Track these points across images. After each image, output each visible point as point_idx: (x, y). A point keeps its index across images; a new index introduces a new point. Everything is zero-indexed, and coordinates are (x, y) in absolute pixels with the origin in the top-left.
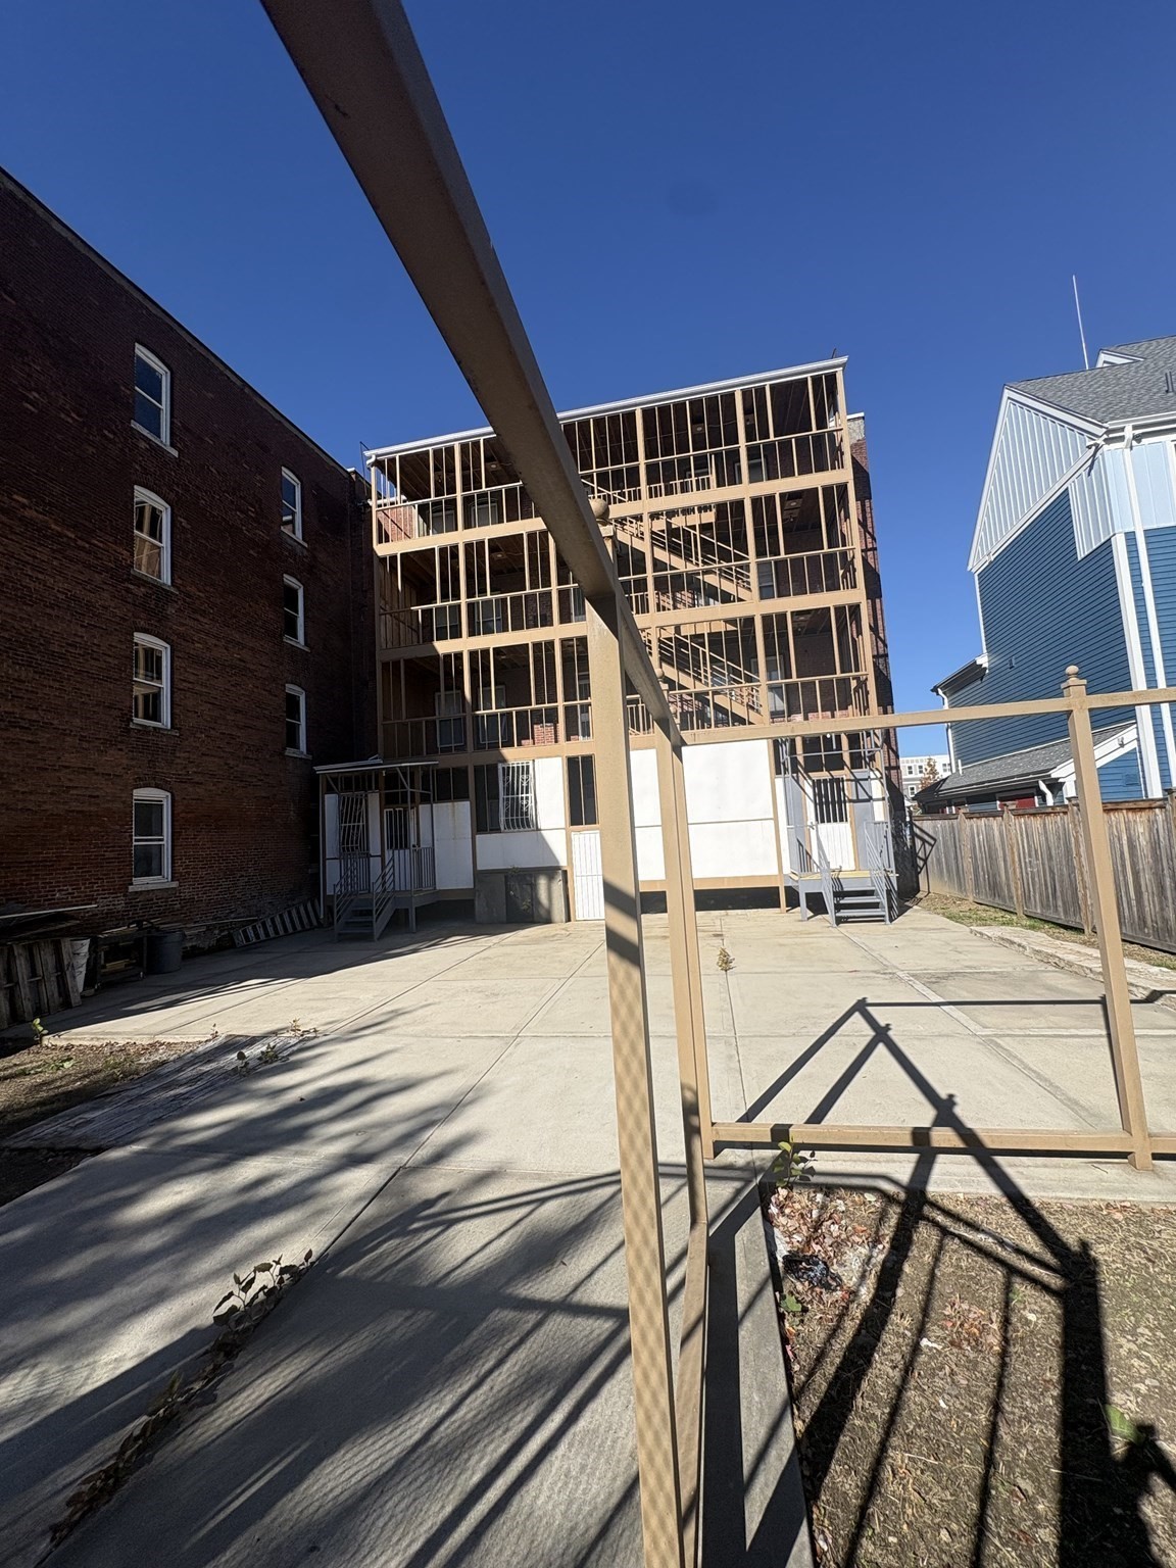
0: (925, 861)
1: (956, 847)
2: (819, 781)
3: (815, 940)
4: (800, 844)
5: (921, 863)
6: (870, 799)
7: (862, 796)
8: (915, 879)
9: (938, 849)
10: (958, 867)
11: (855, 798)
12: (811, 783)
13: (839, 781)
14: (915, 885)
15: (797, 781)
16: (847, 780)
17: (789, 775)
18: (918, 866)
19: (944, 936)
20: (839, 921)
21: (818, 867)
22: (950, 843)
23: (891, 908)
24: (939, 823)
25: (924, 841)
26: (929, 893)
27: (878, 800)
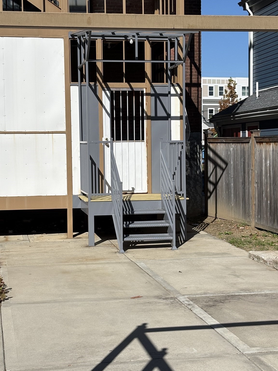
0: (215, 185)
1: (244, 172)
2: (117, 93)
3: (100, 266)
4: (93, 163)
5: (211, 187)
6: (168, 117)
7: (161, 113)
8: (204, 204)
9: (228, 173)
10: (244, 192)
11: (153, 115)
12: (109, 94)
13: (139, 94)
14: (204, 210)
15: (95, 91)
16: (147, 94)
17: (86, 83)
18: (208, 190)
19: (225, 260)
20: (127, 246)
21: (110, 188)
22: (240, 168)
23: (178, 232)
24: (232, 147)
25: (216, 165)
26: (216, 218)
27: (175, 118)
